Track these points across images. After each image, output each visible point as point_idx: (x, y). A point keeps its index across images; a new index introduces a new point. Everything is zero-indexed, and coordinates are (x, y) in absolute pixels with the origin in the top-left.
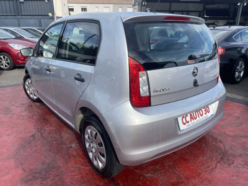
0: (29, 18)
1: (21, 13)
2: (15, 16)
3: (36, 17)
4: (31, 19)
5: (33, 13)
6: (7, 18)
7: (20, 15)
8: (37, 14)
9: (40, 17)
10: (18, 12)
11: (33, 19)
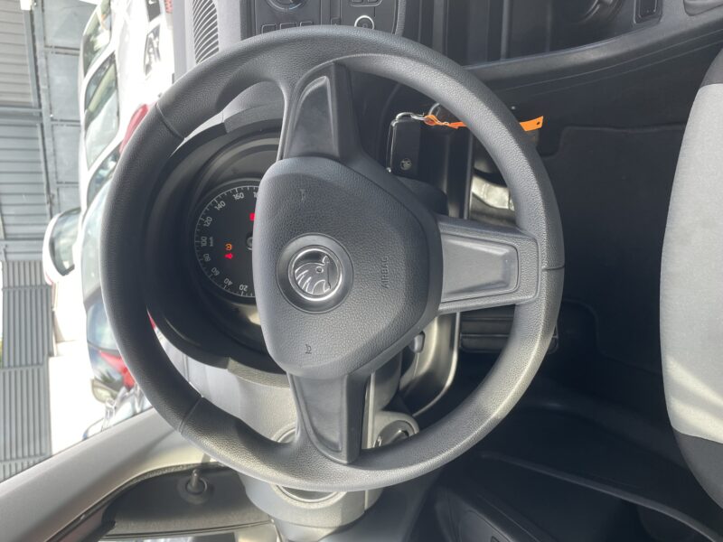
0: (46, 87)
1: (31, 107)
2: (42, 126)
3: (41, 61)
4: (48, 77)
5: (25, 65)
6: (55, 154)
7: (39, 110)
8: (28, 51)
9: (39, 45)
10: (29, 116)
11: (48, 72)
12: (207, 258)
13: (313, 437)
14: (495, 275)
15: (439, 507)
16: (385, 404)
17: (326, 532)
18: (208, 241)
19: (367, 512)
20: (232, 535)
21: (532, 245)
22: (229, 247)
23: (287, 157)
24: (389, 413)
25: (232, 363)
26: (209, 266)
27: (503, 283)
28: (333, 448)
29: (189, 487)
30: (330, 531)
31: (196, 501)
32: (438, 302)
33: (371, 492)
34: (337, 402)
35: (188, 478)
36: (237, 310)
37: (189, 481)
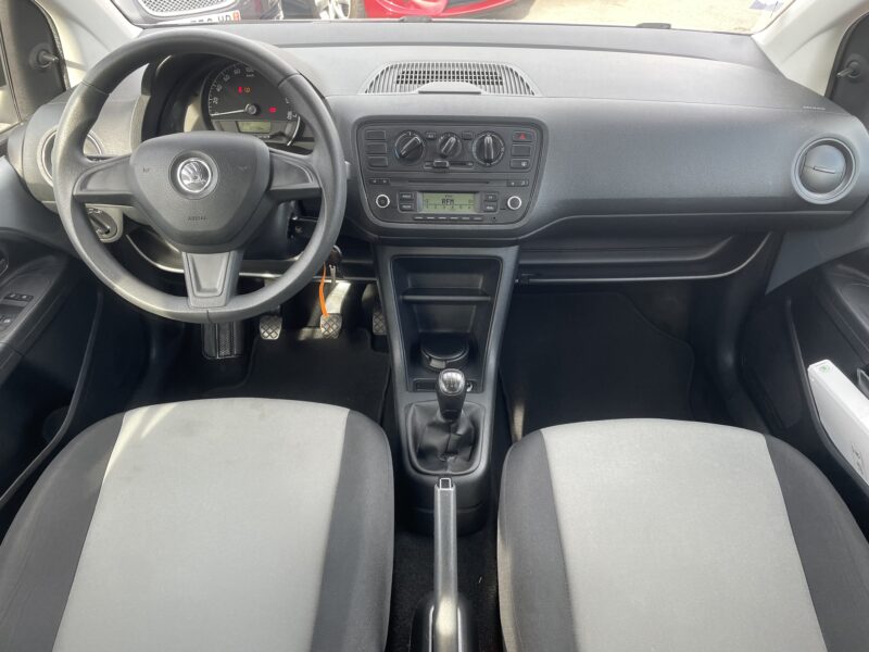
12: (236, 72)
13: (90, 172)
14: (204, 285)
15: (51, 259)
16: (128, 215)
17: (19, 170)
18: (250, 73)
19: (40, 202)
20: (5, 84)
21: (222, 304)
22: (248, 90)
23: (271, 156)
24: (121, 218)
25: (147, 98)
26: (230, 73)
27: (199, 288)
28: (83, 186)
29: (43, 52)
30: (20, 173)
31: (32, 60)
32: (187, 252)
33: (55, 206)
34: (114, 187)
35: (51, 51)
36: (197, 95)
37: (48, 52)
